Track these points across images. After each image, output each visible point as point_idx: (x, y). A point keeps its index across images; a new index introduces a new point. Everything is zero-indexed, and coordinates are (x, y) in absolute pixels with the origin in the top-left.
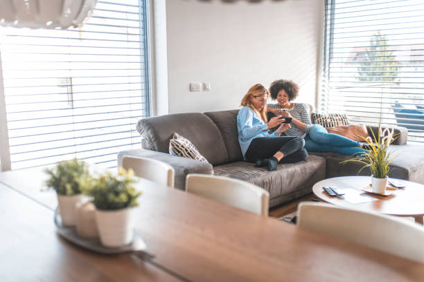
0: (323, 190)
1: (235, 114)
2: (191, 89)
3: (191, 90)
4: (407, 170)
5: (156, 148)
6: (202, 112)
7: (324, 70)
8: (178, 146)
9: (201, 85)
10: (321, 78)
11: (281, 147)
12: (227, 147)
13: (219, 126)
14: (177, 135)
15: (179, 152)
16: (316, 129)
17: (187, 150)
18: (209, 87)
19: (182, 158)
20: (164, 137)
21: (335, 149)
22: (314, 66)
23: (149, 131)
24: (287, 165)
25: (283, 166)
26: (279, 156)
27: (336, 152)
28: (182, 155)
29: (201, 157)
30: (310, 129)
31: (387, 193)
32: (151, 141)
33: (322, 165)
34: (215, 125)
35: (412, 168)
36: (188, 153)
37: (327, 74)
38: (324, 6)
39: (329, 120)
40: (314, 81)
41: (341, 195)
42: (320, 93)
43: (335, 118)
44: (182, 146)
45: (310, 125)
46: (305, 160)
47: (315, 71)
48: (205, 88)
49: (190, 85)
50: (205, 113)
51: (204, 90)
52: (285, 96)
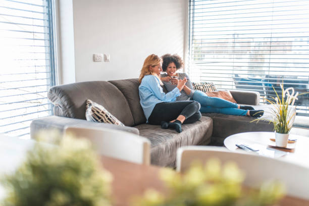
2: (94, 59)
3: (94, 61)
5: (71, 115)
7: (189, 49)
8: (98, 112)
9: (102, 56)
14: (91, 101)
15: (100, 118)
17: (107, 116)
18: (109, 58)
19: (103, 124)
20: (79, 103)
23: (63, 99)
26: (182, 118)
28: (102, 121)
32: (65, 107)
34: (122, 94)
36: (109, 119)
37: (191, 52)
39: (202, 87)
41: (255, 151)
43: (206, 85)
44: (103, 112)
45: (193, 91)
46: (200, 121)
48: (106, 59)
49: (94, 55)
50: (109, 81)
51: (105, 61)
52: (174, 68)
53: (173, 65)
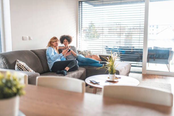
0: (90, 82)
1: (45, 51)
3: (23, 40)
5: (8, 68)
6: (29, 50)
7: (80, 33)
8: (20, 66)
9: (28, 37)
10: (78, 36)
11: (67, 65)
12: (43, 66)
13: (38, 56)
14: (18, 60)
15: (21, 69)
16: (80, 57)
17: (25, 68)
18: (32, 38)
19: (23, 71)
20: (12, 62)
21: (89, 64)
22: (75, 31)
23: (3, 59)
24: (71, 72)
25: (70, 73)
26: (67, 69)
27: (90, 66)
28: (22, 70)
29: (32, 71)
30: (78, 56)
31: (115, 80)
32: (4, 64)
33: (85, 71)
34: (36, 56)
36: (26, 69)
37: (80, 34)
38: (78, 6)
40: (76, 38)
41: (98, 83)
42: (78, 42)
43: (86, 52)
44: (23, 66)
45: (78, 55)
47: (76, 33)
48: (30, 39)
49: (23, 37)
50: (31, 50)
51: (29, 40)
52: (67, 42)
53: (65, 40)
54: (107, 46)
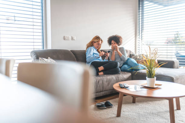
0: (119, 85)
2: (64, 39)
4: (173, 78)
6: (70, 50)
7: (139, 35)
9: (70, 38)
10: (138, 39)
13: (76, 56)
18: (75, 38)
22: (134, 33)
35: (176, 77)
37: (141, 37)
39: (138, 57)
40: (134, 41)
42: (137, 46)
43: (141, 56)
47: (134, 36)
48: (72, 39)
49: (64, 36)
51: (72, 40)
52: (115, 43)
54: (178, 53)
